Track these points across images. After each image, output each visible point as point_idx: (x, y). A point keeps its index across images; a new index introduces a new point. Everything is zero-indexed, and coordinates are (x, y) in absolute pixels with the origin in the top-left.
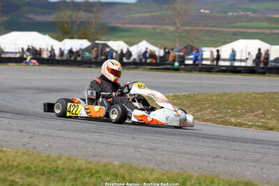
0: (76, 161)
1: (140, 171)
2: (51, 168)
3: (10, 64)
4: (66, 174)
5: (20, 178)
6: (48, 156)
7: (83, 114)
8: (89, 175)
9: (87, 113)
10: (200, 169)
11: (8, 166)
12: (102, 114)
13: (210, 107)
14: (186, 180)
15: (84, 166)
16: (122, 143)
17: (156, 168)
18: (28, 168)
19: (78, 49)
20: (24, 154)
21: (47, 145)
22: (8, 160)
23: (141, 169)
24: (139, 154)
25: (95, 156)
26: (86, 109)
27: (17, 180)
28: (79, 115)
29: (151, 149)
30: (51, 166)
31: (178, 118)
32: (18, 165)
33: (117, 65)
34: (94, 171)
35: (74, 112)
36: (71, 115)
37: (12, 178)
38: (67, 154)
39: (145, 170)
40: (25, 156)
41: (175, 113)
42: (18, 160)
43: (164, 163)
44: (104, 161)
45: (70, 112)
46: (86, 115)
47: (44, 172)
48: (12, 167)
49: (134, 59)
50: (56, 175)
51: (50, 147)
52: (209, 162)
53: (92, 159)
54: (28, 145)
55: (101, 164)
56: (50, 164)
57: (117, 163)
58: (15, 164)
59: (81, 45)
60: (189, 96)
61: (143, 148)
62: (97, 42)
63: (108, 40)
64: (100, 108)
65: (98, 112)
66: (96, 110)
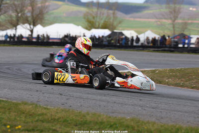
0: (99, 116)
1: (145, 124)
2: (82, 121)
3: (54, 47)
4: (93, 125)
5: (60, 128)
6: (80, 113)
7: (70, 81)
8: (109, 126)
9: (73, 80)
10: (188, 122)
11: (52, 119)
12: (87, 81)
13: (195, 78)
14: (178, 130)
15: (105, 120)
16: (132, 104)
17: (157, 121)
18: (65, 121)
19: (101, 36)
20: (63, 111)
21: (79, 104)
22: (51, 115)
23: (146, 122)
24: (144, 112)
25: (113, 113)
26: (72, 77)
27: (58, 129)
28: (66, 82)
29: (153, 108)
30: (82, 120)
32: (58, 119)
33: (89, 41)
34: (112, 124)
35: (61, 80)
36: (58, 82)
37: (54, 128)
38: (94, 111)
39: (149, 123)
40: (63, 112)
42: (59, 115)
43: (162, 118)
44: (120, 116)
45: (57, 79)
46: (73, 82)
47: (77, 123)
48: (54, 120)
49: (142, 44)
50: (85, 126)
51: (81, 106)
52: (195, 118)
53: (111, 115)
54: (66, 105)
55: (117, 118)
56: (81, 118)
57: (129, 118)
58: (56, 118)
59: (105, 33)
60: (181, 70)
61: (147, 107)
62: (115, 31)
63: (124, 30)
64: (85, 76)
65: (83, 79)
66: (81, 78)
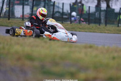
7: (23, 34)
12: (31, 34)
26: (24, 32)
28: (20, 35)
31: (67, 38)
33: (44, 11)
35: (18, 33)
36: (17, 35)
41: (66, 35)
45: (17, 33)
64: (30, 31)
65: (29, 33)
66: (28, 32)
